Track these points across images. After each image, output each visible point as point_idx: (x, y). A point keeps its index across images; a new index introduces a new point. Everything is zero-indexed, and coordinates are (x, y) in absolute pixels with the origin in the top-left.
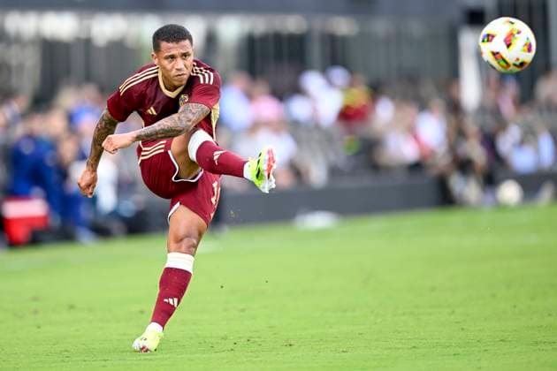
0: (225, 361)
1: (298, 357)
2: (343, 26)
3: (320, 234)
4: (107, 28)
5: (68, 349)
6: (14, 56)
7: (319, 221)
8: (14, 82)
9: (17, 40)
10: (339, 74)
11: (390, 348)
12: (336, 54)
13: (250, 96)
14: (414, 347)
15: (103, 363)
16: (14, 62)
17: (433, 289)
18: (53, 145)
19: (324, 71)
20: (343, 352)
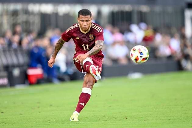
0: (104, 124)
1: (129, 123)
2: (145, 9)
3: (137, 80)
4: (63, 9)
5: (50, 120)
6: (31, 19)
7: (136, 76)
8: (31, 28)
9: (32, 13)
10: (143, 25)
11: (161, 120)
12: (142, 18)
13: (112, 33)
14: (169, 119)
15: (62, 125)
16: (31, 21)
17: (176, 99)
18: (45, 50)
19: (138, 24)
20: (145, 121)
